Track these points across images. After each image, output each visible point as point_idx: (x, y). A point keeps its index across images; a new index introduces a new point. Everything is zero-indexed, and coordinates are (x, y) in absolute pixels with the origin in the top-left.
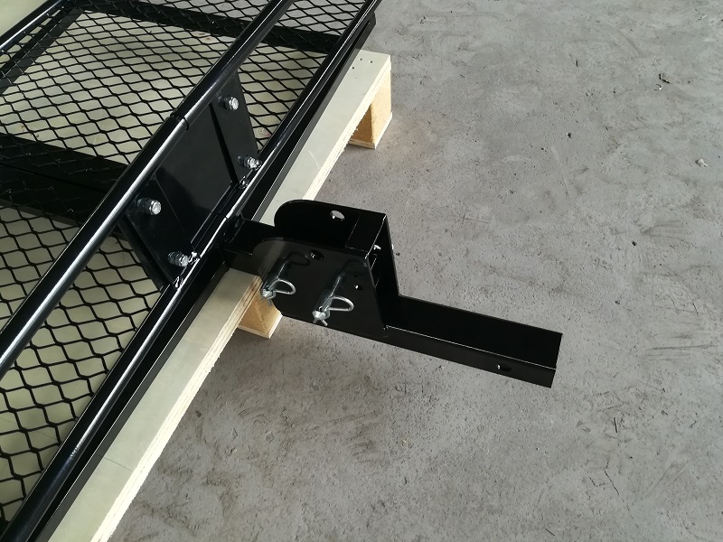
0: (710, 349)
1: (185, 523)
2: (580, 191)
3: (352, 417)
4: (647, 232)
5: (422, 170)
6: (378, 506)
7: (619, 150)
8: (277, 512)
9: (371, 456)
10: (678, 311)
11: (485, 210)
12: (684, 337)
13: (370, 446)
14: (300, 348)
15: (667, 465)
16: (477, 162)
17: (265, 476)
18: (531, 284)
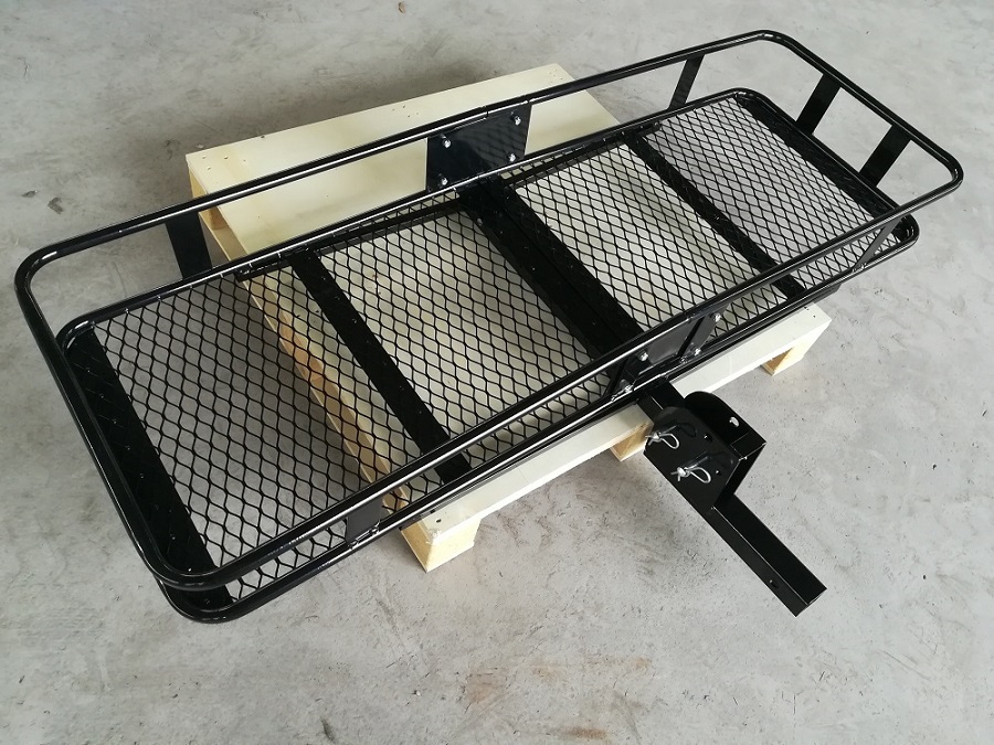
0: (926, 681)
1: (516, 535)
2: (911, 513)
3: (648, 549)
4: (941, 576)
5: (799, 417)
6: (636, 610)
7: (966, 504)
8: (573, 568)
9: (647, 579)
10: (921, 642)
11: (828, 478)
12: (912, 659)
13: (650, 573)
14: (638, 482)
15: (840, 722)
16: (846, 438)
17: (575, 543)
18: (827, 551)
